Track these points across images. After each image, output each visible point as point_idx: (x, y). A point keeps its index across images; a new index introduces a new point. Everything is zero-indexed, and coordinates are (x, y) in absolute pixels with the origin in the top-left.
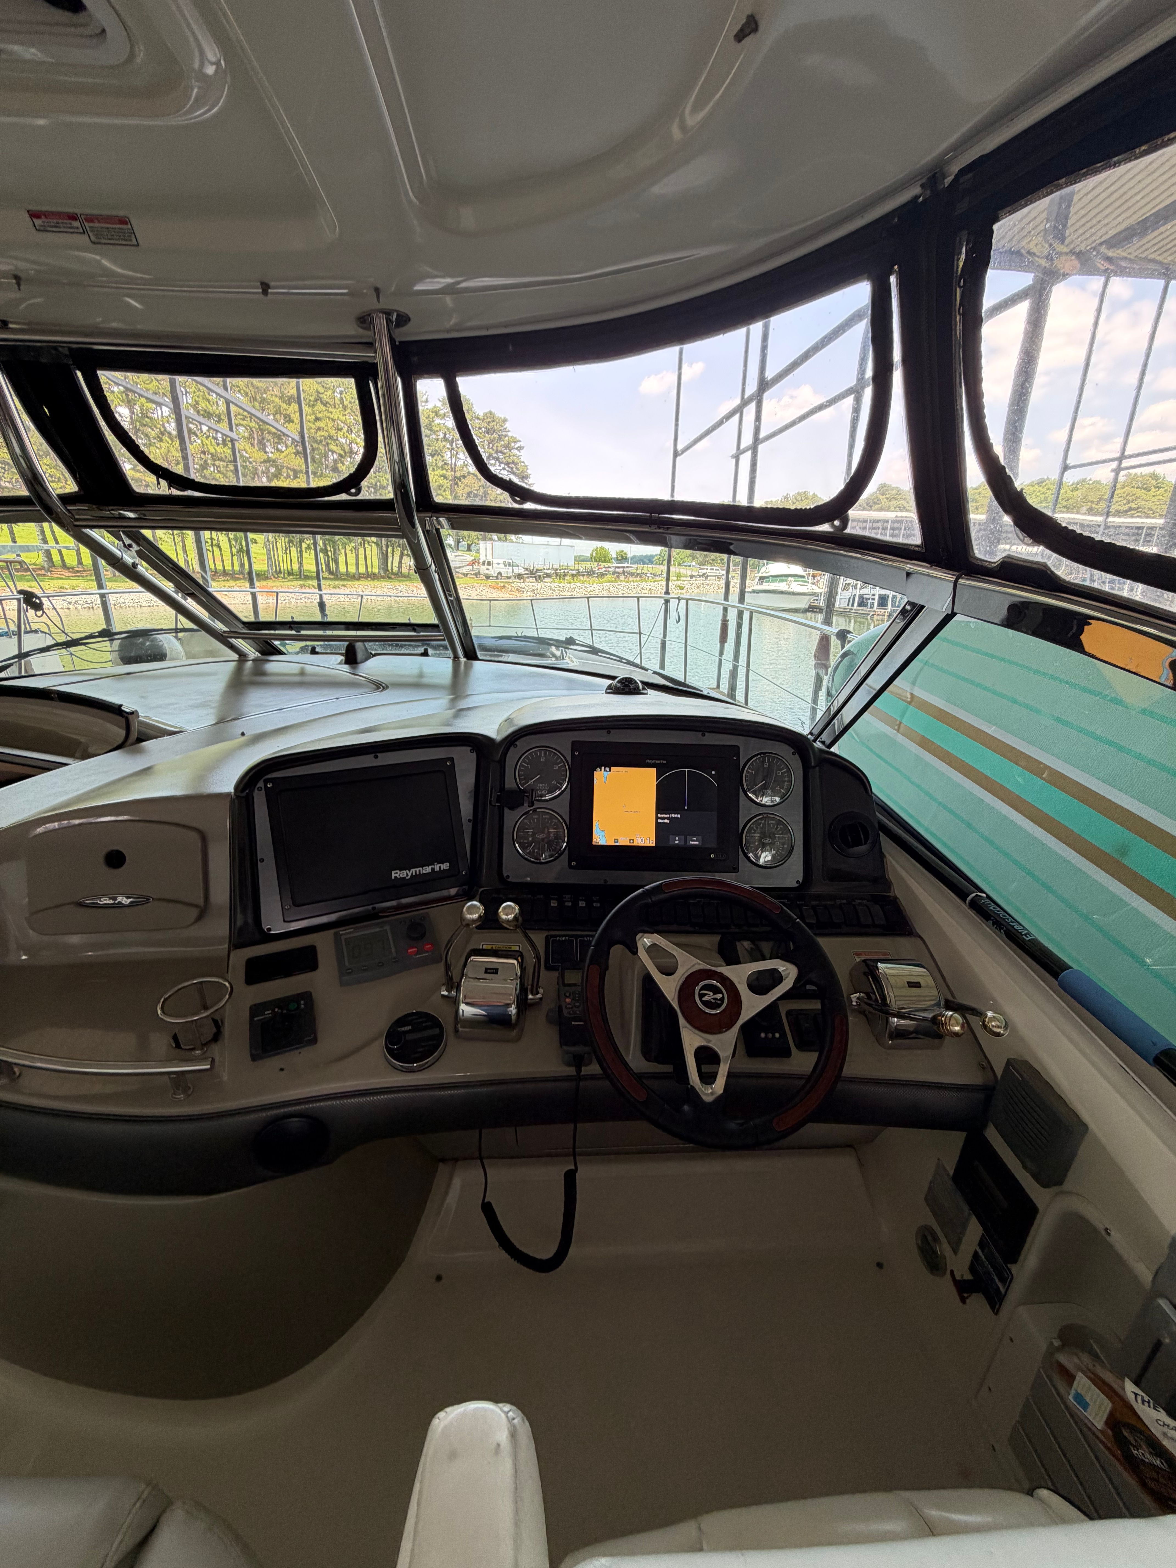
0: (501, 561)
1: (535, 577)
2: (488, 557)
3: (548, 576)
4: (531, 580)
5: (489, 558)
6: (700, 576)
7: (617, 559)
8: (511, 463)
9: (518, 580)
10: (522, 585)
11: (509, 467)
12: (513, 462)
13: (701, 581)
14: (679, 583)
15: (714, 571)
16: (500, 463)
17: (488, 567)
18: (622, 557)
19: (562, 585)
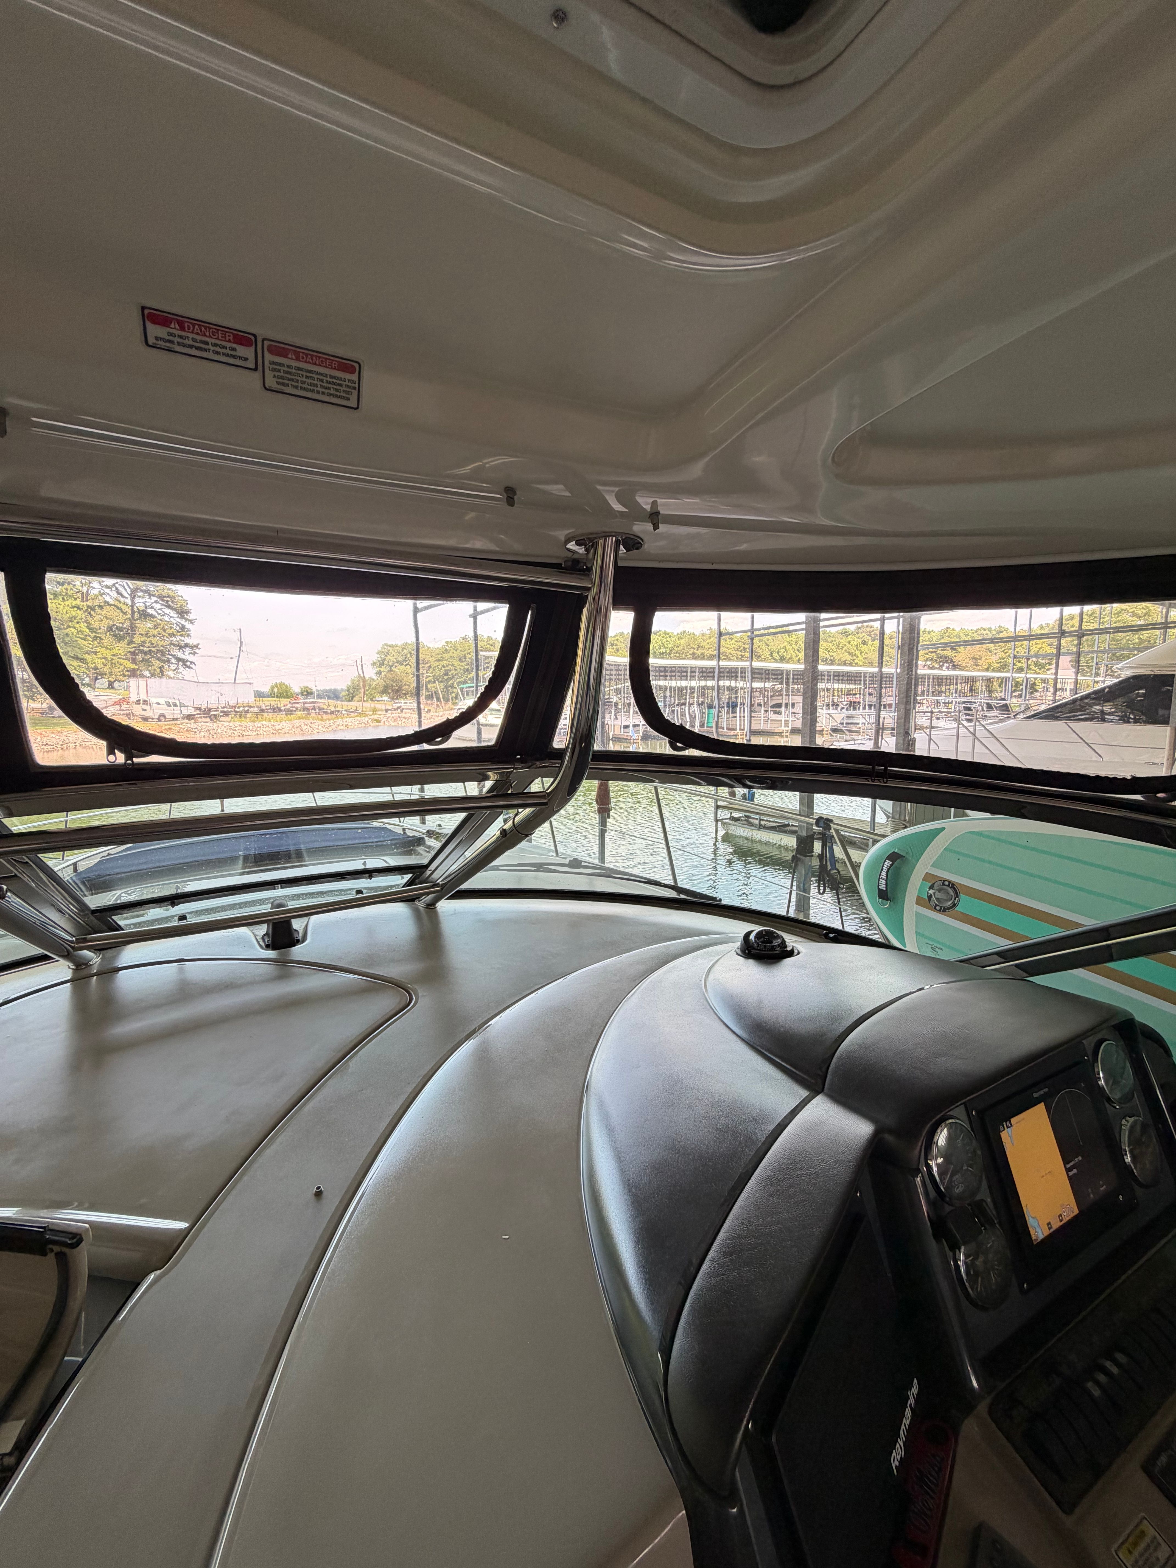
0: (162, 701)
1: (210, 717)
2: (141, 696)
3: (226, 714)
4: (204, 720)
5: (143, 696)
6: (395, 709)
7: (302, 694)
8: (164, 597)
9: (187, 721)
10: (193, 726)
11: (163, 601)
12: (169, 596)
13: (395, 714)
14: (375, 717)
15: (408, 704)
16: (150, 595)
17: (144, 707)
18: (307, 691)
19: (244, 724)
